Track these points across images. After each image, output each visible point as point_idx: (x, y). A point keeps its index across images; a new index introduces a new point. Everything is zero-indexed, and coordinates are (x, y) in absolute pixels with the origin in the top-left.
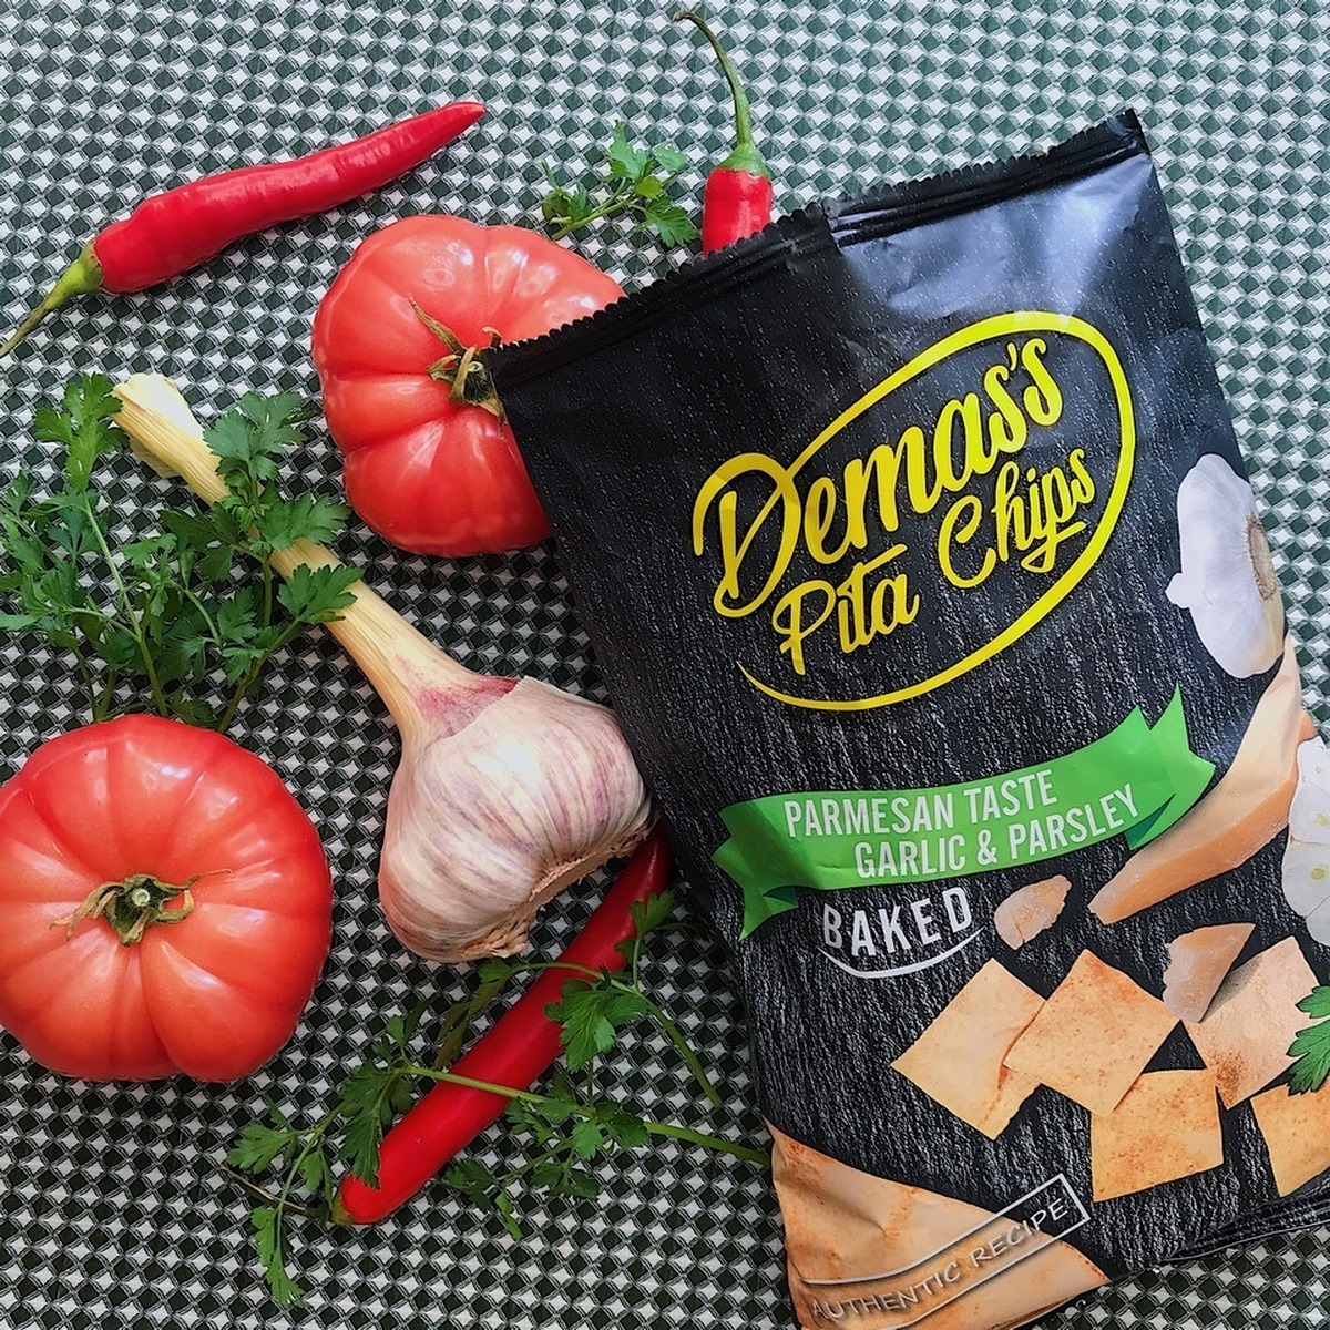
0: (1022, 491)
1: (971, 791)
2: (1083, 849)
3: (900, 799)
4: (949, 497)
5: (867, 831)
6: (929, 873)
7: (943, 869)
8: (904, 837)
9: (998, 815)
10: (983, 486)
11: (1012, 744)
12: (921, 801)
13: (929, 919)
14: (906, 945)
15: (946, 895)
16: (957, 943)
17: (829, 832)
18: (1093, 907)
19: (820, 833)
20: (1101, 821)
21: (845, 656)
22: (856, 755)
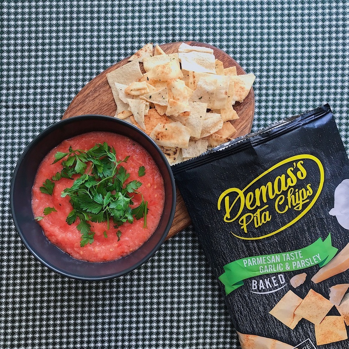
0: (294, 194)
1: (284, 255)
2: (309, 267)
3: (268, 257)
4: (277, 196)
5: (262, 264)
6: (275, 271)
7: (278, 270)
8: (269, 264)
9: (290, 260)
10: (285, 193)
11: (293, 245)
12: (273, 256)
13: (275, 281)
14: (271, 287)
15: (279, 276)
16: (282, 286)
17: (254, 265)
18: (312, 280)
19: (252, 265)
20: (313, 261)
21: (256, 228)
22: (259, 248)
